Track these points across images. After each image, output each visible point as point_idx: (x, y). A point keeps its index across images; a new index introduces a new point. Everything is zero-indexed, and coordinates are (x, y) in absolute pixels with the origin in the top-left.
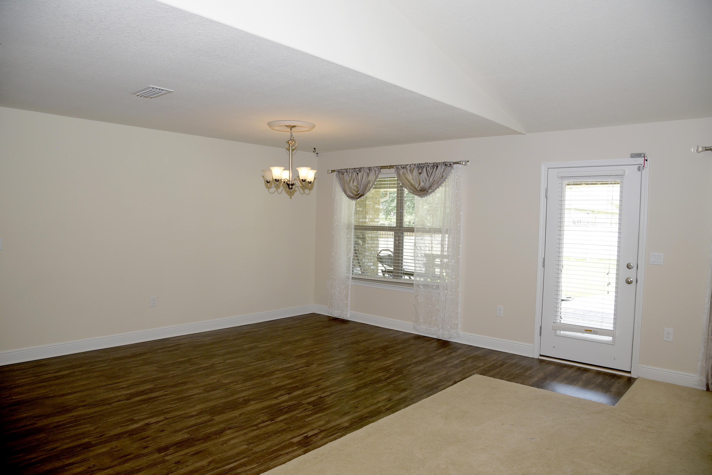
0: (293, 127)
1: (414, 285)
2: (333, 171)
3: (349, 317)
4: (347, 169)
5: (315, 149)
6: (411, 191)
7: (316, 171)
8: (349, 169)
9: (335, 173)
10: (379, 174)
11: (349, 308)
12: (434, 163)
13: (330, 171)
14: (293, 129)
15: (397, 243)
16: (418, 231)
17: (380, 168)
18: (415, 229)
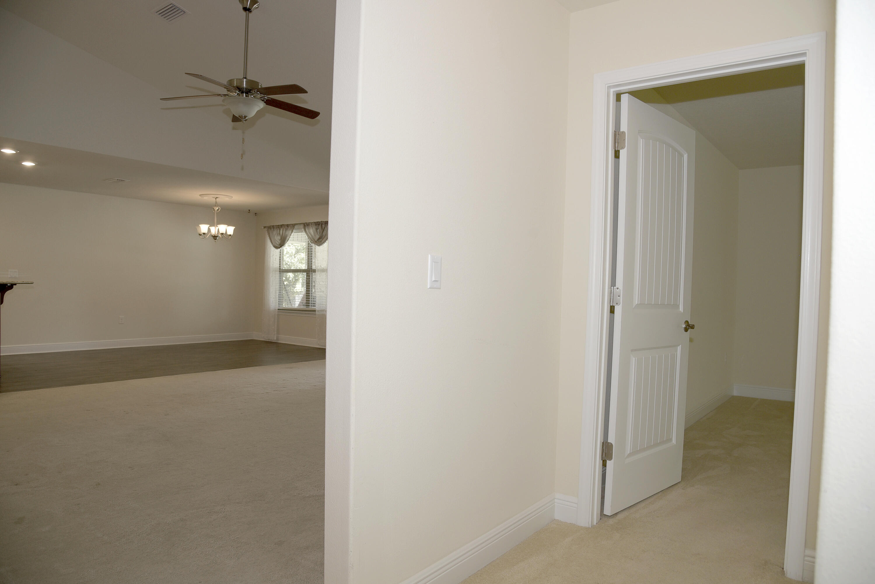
0: (217, 198)
1: (316, 311)
2: (265, 227)
3: (275, 339)
4: (274, 226)
5: (249, 210)
6: (312, 242)
7: (234, 227)
8: (275, 226)
9: (266, 229)
10: (293, 229)
11: (276, 332)
12: (325, 221)
13: (263, 228)
14: (217, 199)
15: (308, 281)
16: (318, 271)
17: (294, 225)
18: (316, 270)
